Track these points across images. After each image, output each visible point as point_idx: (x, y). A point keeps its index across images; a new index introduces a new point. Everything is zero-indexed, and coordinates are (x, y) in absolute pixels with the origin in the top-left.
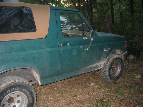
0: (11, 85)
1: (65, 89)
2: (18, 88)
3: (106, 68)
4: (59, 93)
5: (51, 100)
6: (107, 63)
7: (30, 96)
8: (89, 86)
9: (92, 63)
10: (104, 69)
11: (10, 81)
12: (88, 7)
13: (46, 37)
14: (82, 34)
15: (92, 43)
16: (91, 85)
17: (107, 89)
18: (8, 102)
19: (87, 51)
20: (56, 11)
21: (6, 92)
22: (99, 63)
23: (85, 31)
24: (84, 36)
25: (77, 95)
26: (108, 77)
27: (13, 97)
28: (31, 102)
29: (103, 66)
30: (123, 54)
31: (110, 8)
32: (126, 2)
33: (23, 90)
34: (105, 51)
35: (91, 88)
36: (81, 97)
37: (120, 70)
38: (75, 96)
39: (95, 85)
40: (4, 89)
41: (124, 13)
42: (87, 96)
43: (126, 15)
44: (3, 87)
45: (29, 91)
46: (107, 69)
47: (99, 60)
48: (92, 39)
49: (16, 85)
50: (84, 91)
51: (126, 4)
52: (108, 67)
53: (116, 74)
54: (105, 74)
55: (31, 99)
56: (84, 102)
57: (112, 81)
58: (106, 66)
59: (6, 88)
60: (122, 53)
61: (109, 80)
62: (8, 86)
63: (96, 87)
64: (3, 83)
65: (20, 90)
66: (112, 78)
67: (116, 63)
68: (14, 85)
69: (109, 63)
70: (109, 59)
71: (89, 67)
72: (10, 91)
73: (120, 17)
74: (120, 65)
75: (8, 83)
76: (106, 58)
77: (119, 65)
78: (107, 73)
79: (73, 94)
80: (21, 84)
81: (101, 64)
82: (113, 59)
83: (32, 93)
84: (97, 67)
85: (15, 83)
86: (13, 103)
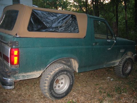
1: (88, 79)
3: (120, 65)
4: (84, 82)
6: (121, 62)
7: (71, 79)
8: (106, 79)
9: (111, 60)
10: (118, 66)
11: (61, 66)
13: (84, 37)
15: (114, 45)
16: (108, 78)
17: (121, 82)
19: (109, 50)
20: (91, 18)
21: (59, 74)
22: (116, 61)
23: (109, 35)
24: (108, 39)
25: (98, 84)
26: (122, 73)
27: (59, 79)
28: (71, 83)
29: (118, 64)
30: (134, 56)
33: (68, 74)
35: (108, 80)
36: (102, 86)
37: (130, 68)
38: (97, 85)
39: (111, 79)
40: (57, 72)
42: (106, 86)
45: (72, 76)
46: (121, 67)
47: (116, 58)
48: (115, 42)
50: (103, 82)
51: (130, 12)
52: (122, 65)
53: (127, 71)
54: (119, 70)
55: (72, 81)
56: (105, 89)
57: (124, 77)
58: (120, 64)
60: (132, 55)
61: (122, 76)
64: (57, 68)
65: (66, 74)
66: (124, 74)
67: (128, 62)
69: (123, 62)
70: (123, 59)
71: (109, 63)
72: (61, 74)
74: (131, 64)
75: (60, 68)
76: (121, 58)
77: (129, 64)
78: (121, 69)
79: (96, 83)
80: (67, 69)
81: (117, 62)
82: (126, 58)
84: (114, 63)
86: (58, 84)
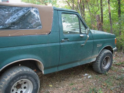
0: (20, 74)
1: (62, 78)
2: (25, 76)
3: (97, 61)
4: (57, 81)
5: (51, 87)
6: (99, 57)
7: (35, 83)
8: (83, 76)
11: (19, 70)
12: (81, 7)
13: (49, 34)
14: (79, 32)
16: (85, 75)
18: (17, 88)
21: (16, 79)
24: (81, 33)
27: (21, 84)
28: (35, 88)
29: (95, 59)
31: (100, 8)
32: (114, 4)
33: (30, 78)
34: (98, 46)
35: (85, 78)
36: (76, 85)
38: (71, 84)
40: (14, 77)
41: (112, 13)
42: (81, 85)
43: (114, 15)
44: (14, 75)
45: (35, 79)
46: (99, 63)
48: (88, 36)
49: (24, 74)
50: (78, 81)
51: (114, 5)
52: (100, 60)
53: (106, 67)
54: (97, 66)
55: (36, 85)
56: (79, 90)
58: (98, 59)
59: (16, 76)
62: (18, 74)
63: (89, 77)
64: (13, 72)
65: (27, 78)
68: (23, 74)
69: (101, 57)
72: (19, 78)
73: (108, 17)
75: (18, 72)
76: (98, 53)
78: (99, 65)
80: (28, 73)
82: (105, 53)
83: (37, 80)
84: (90, 59)
85: (24, 72)
86: (20, 89)
